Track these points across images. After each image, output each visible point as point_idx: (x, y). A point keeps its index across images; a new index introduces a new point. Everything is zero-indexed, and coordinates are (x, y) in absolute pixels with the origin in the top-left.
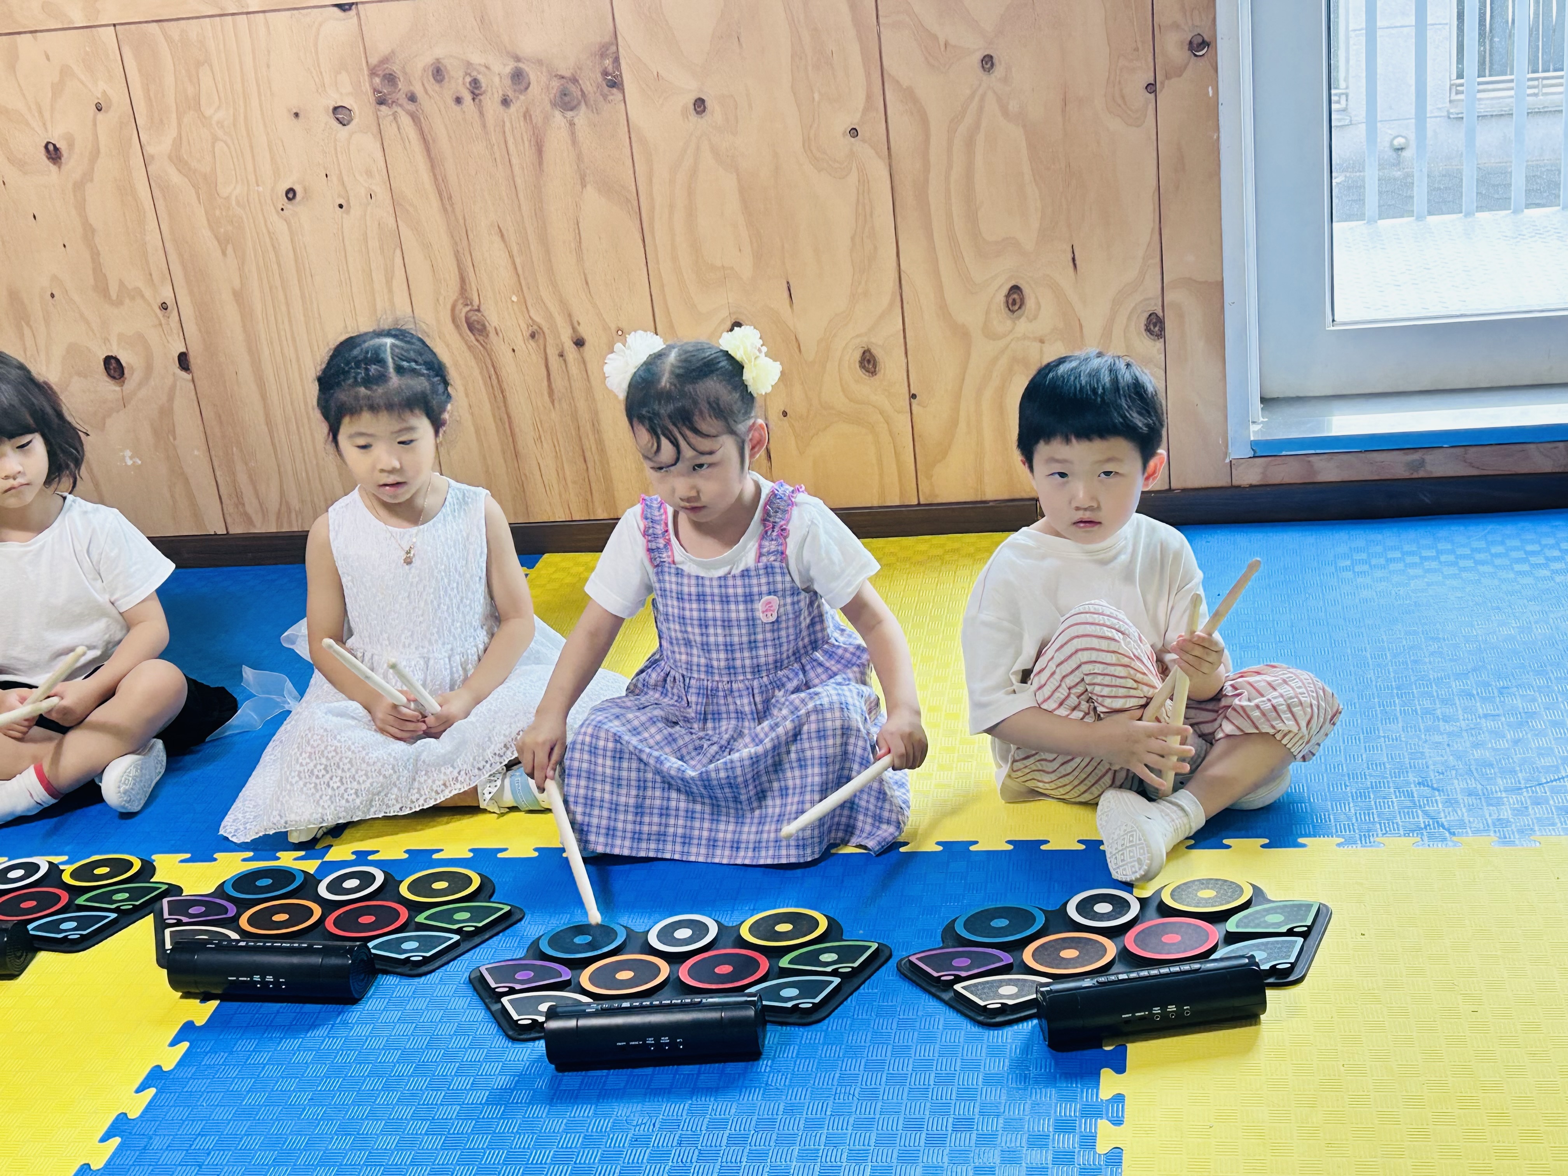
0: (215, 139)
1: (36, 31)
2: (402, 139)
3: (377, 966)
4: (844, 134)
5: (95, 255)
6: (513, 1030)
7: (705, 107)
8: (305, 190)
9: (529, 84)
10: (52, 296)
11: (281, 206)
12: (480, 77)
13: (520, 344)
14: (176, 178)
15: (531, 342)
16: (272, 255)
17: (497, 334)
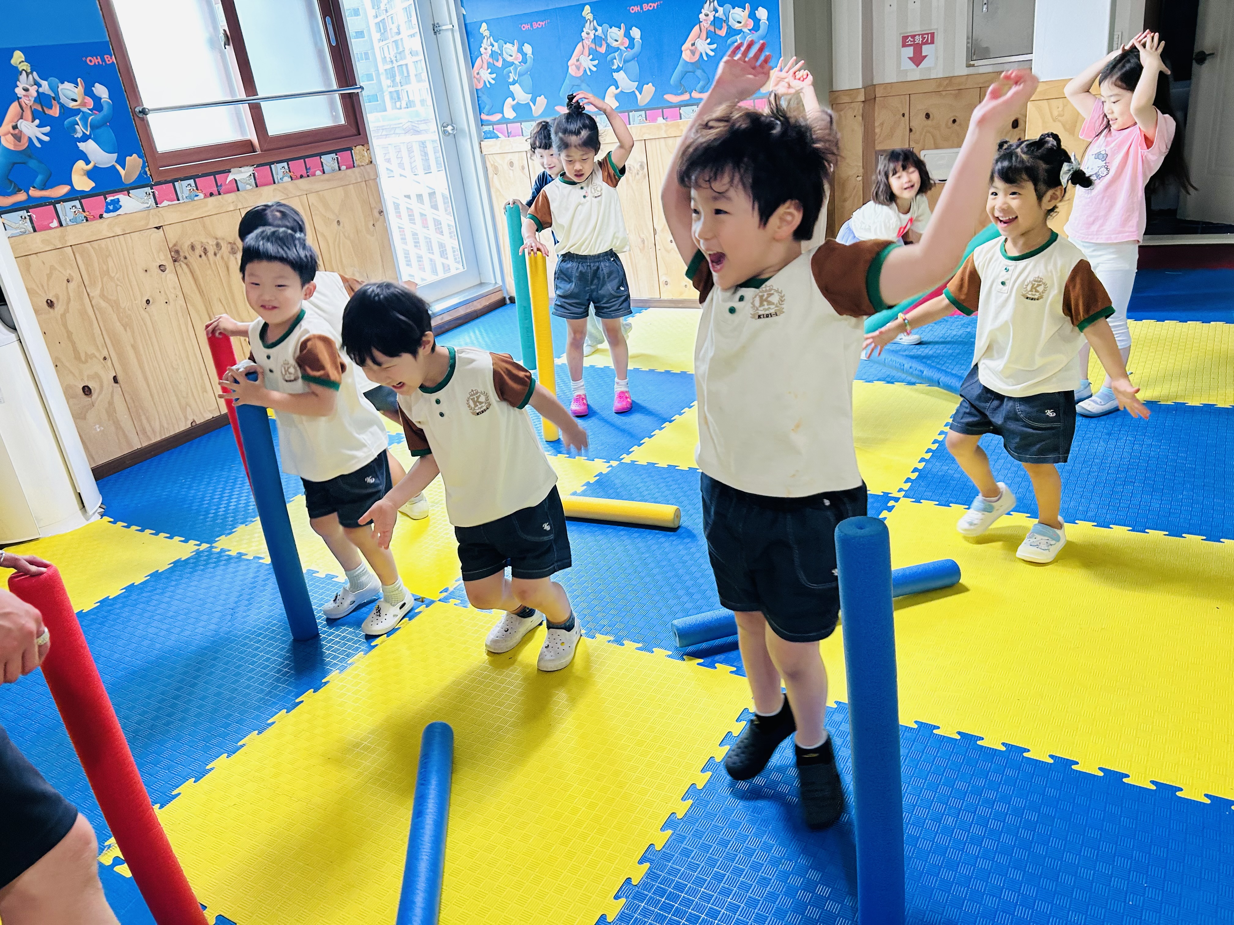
0: (117, 285)
2: (184, 273)
5: (73, 344)
8: (153, 299)
9: (222, 247)
10: (57, 366)
11: (144, 307)
12: (206, 247)
14: (103, 304)
16: (144, 328)
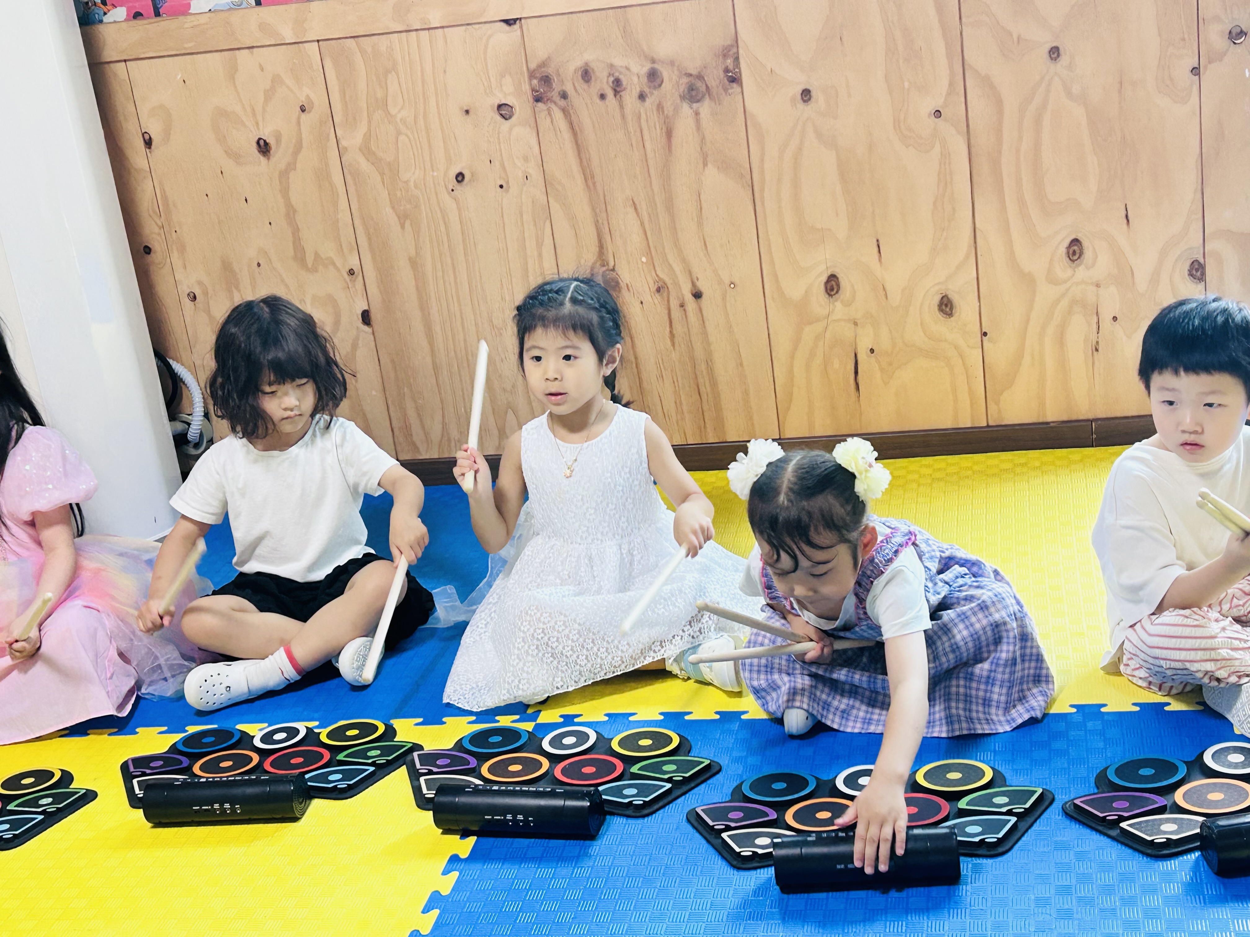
0: (399, 133)
1: (253, 47)
2: (554, 129)
3: (606, 809)
4: (930, 115)
5: (296, 231)
6: (735, 859)
7: (810, 96)
8: (473, 175)
9: (662, 81)
10: (259, 265)
11: (451, 188)
12: (622, 77)
13: (647, 298)
14: (364, 165)
15: (657, 295)
16: (443, 228)
17: (629, 290)
